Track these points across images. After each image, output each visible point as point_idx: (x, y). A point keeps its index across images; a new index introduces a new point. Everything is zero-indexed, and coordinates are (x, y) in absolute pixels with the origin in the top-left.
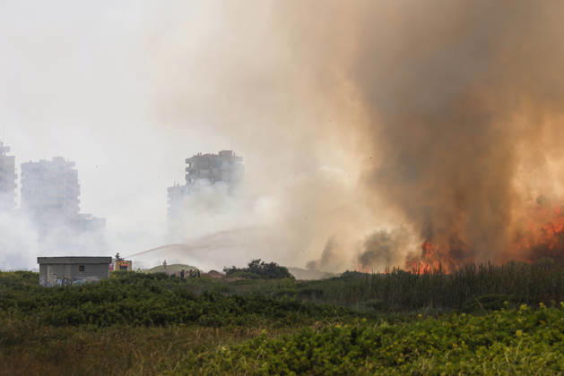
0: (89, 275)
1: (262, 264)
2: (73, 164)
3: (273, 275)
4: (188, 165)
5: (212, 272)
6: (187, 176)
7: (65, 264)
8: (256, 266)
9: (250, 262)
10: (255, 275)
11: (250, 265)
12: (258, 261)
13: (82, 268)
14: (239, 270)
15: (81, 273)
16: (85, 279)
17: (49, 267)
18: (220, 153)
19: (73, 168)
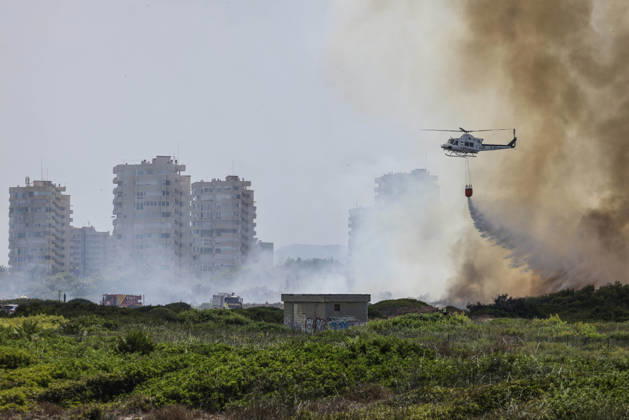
0: (344, 315)
1: (510, 299)
2: (249, 184)
3: (521, 312)
4: (377, 185)
6: (377, 196)
7: (317, 303)
8: (503, 302)
9: (496, 297)
10: (503, 312)
11: (496, 301)
12: (505, 297)
13: (337, 308)
14: (485, 307)
15: (335, 312)
16: (341, 321)
17: (296, 306)
18: (413, 172)
19: (248, 188)
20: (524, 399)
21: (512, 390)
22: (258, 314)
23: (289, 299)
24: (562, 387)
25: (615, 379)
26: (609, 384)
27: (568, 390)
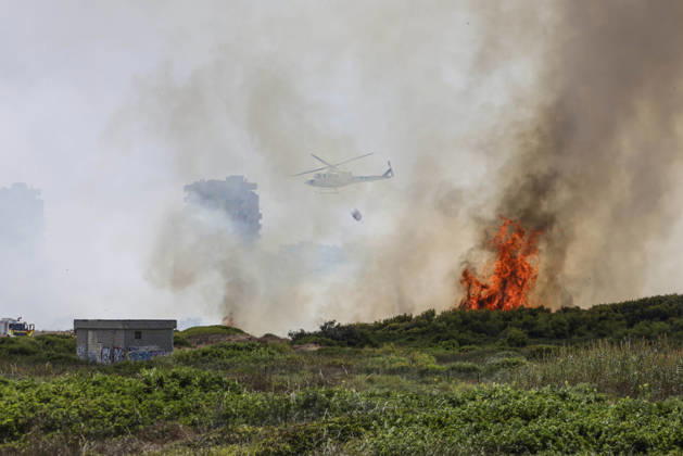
0: (146, 344)
1: (338, 326)
2: (38, 192)
3: (353, 340)
5: (266, 335)
8: (330, 329)
9: (323, 324)
10: (329, 340)
11: (323, 328)
12: (332, 323)
13: (138, 335)
14: (310, 334)
15: (136, 341)
16: (142, 350)
17: (90, 333)
18: (229, 179)
19: (37, 197)
20: (342, 440)
21: (329, 428)
23: (83, 325)
24: (386, 426)
25: (447, 416)
26: (440, 421)
27: (393, 429)
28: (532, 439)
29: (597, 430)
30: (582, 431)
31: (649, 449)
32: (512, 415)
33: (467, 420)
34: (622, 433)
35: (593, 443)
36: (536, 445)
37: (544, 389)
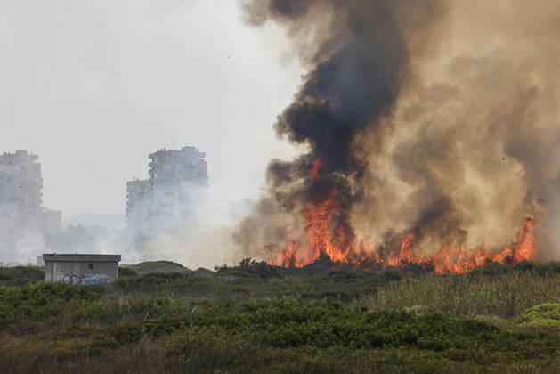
0: (97, 273)
1: (253, 262)
2: (36, 157)
3: (264, 274)
4: (151, 161)
5: (199, 269)
6: (150, 171)
7: (74, 262)
8: (247, 264)
9: (241, 260)
10: (247, 273)
11: (241, 264)
12: (248, 260)
13: (91, 266)
14: (231, 269)
15: (89, 271)
16: (94, 278)
17: (55, 265)
18: (183, 149)
19: (36, 161)
21: (147, 327)
22: (25, 272)
23: (49, 259)
24: (191, 326)
25: (239, 319)
26: (233, 323)
27: (196, 327)
28: (295, 336)
29: (347, 330)
30: (336, 331)
31: (385, 345)
32: (287, 319)
33: (253, 322)
34: (366, 333)
35: (343, 339)
36: (298, 341)
37: (322, 300)
